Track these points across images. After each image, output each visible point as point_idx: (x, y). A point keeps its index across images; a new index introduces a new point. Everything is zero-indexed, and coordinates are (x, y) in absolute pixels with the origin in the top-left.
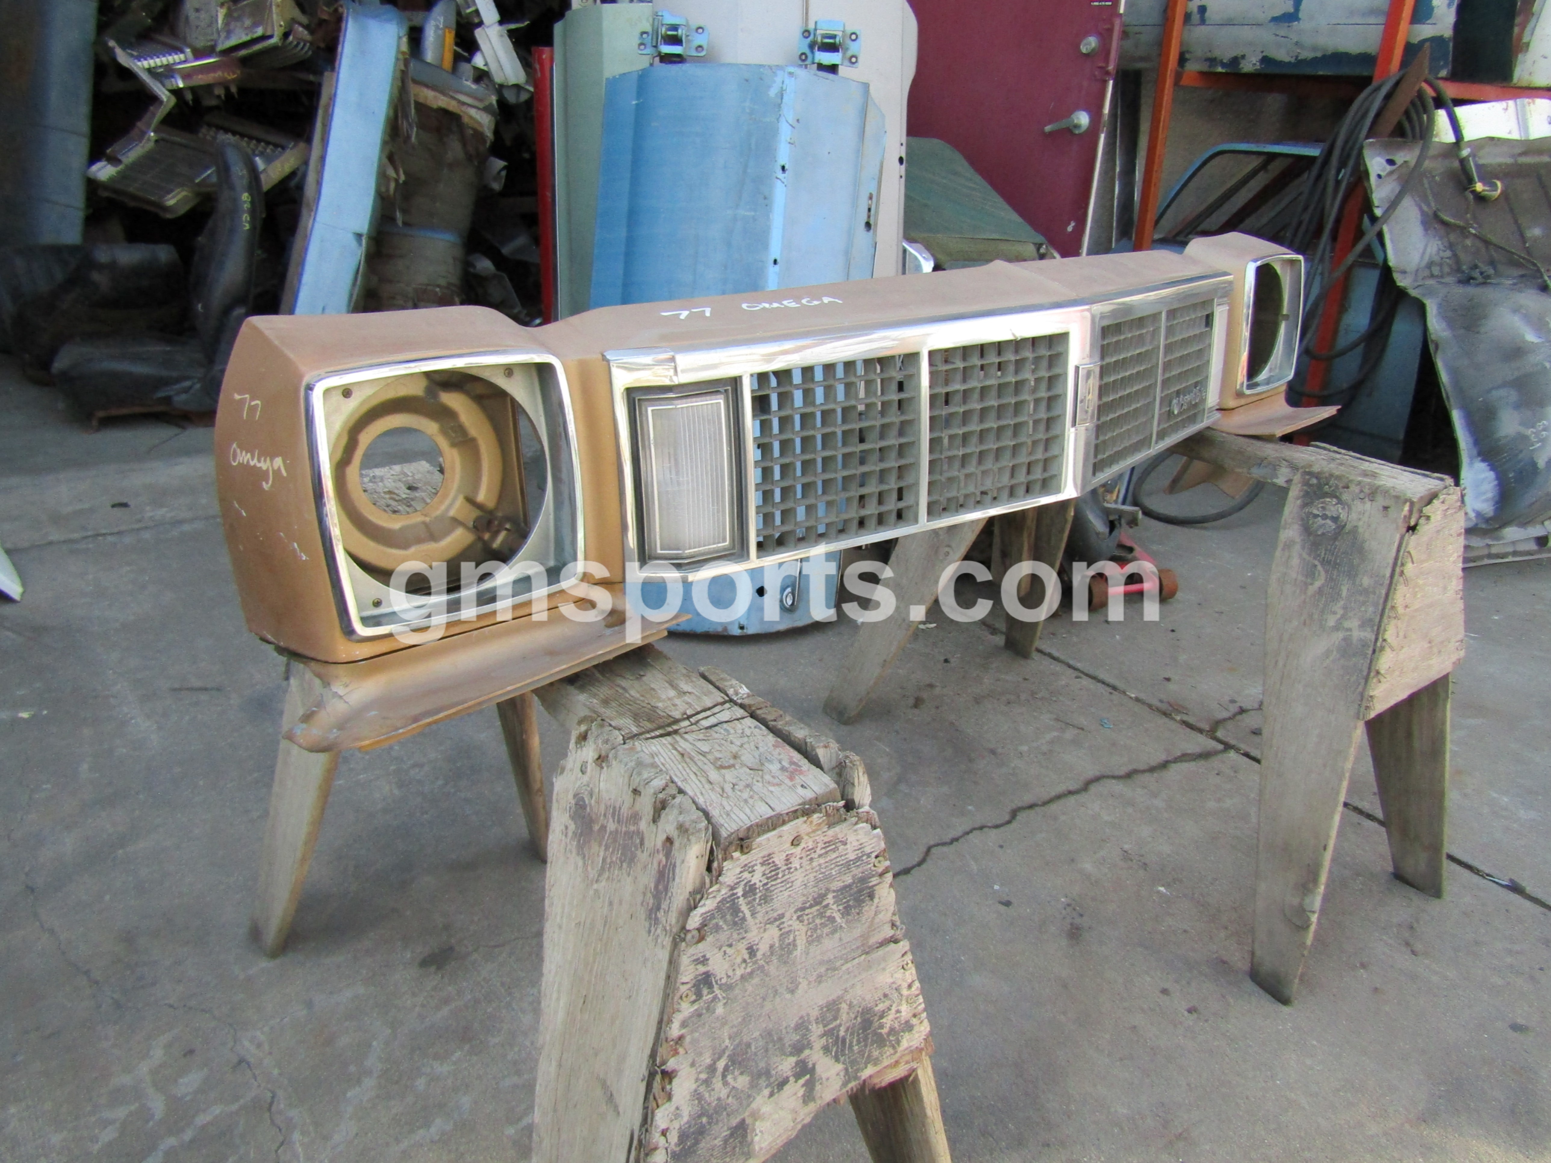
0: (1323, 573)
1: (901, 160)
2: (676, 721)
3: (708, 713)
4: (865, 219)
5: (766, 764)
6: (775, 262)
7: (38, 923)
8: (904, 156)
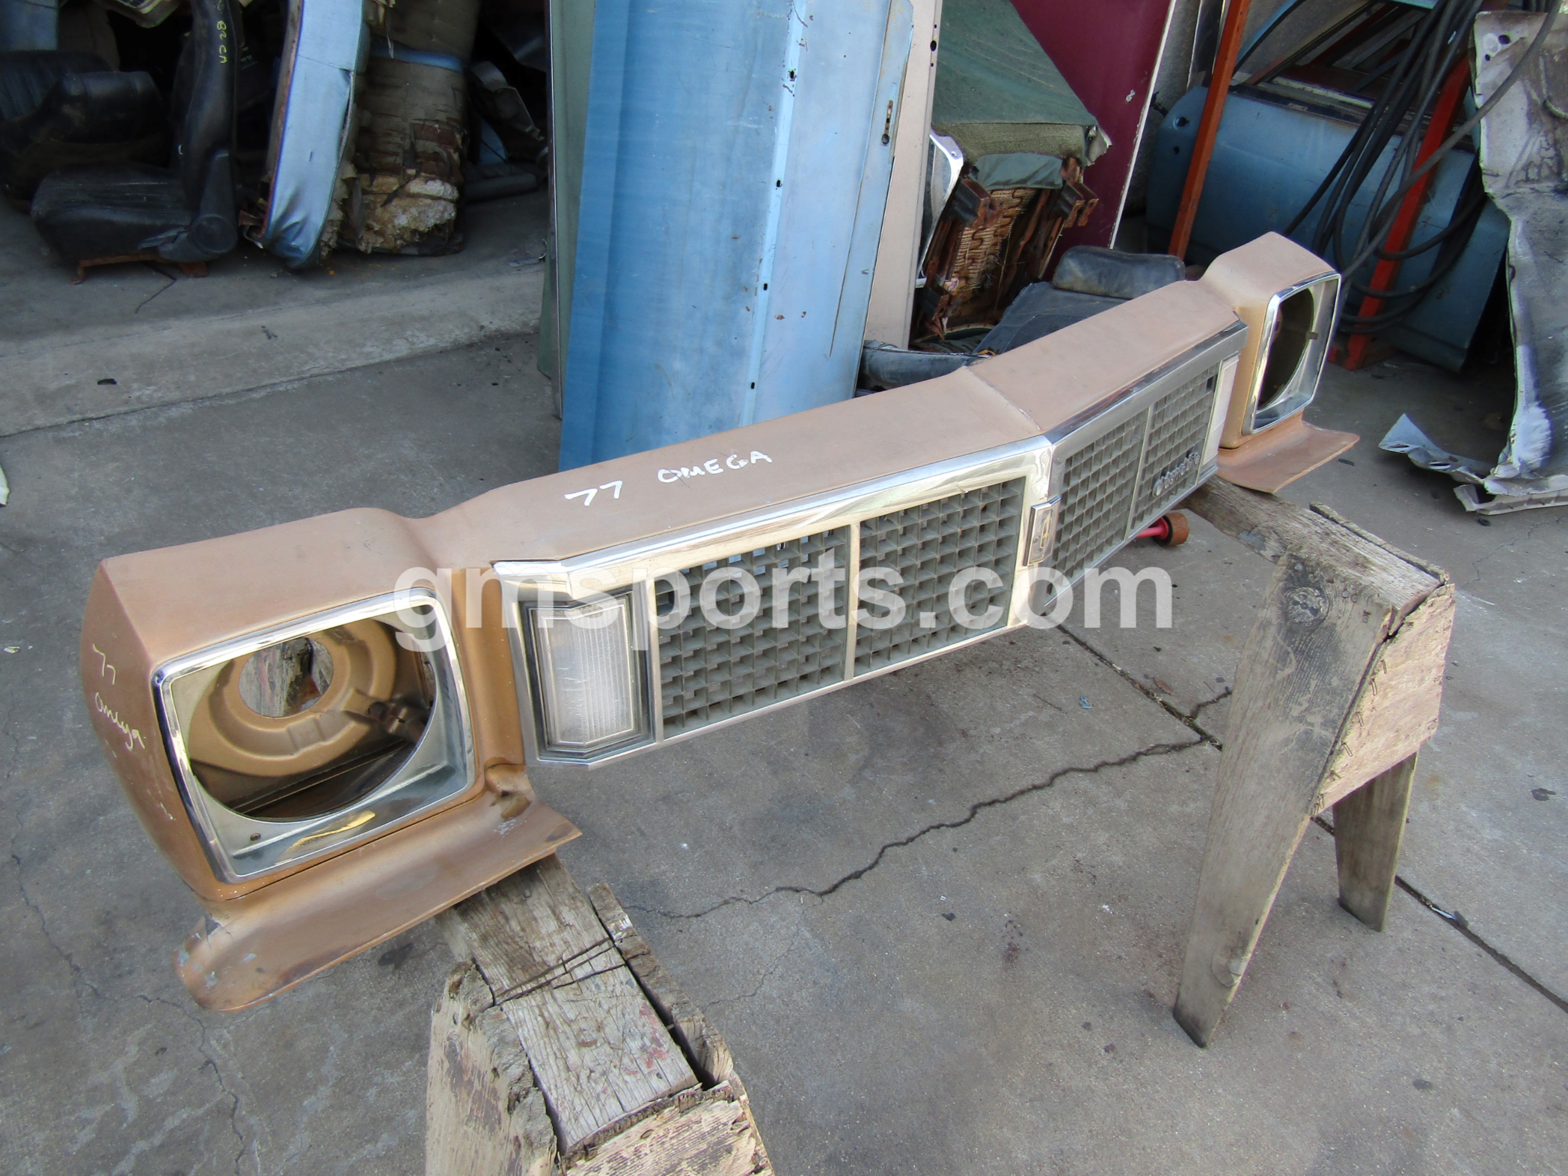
0: (1294, 661)
1: (933, 45)
2: (550, 969)
3: (585, 957)
4: (882, 131)
5: (628, 1040)
6: (778, 184)
7: (23, 900)
8: (937, 39)
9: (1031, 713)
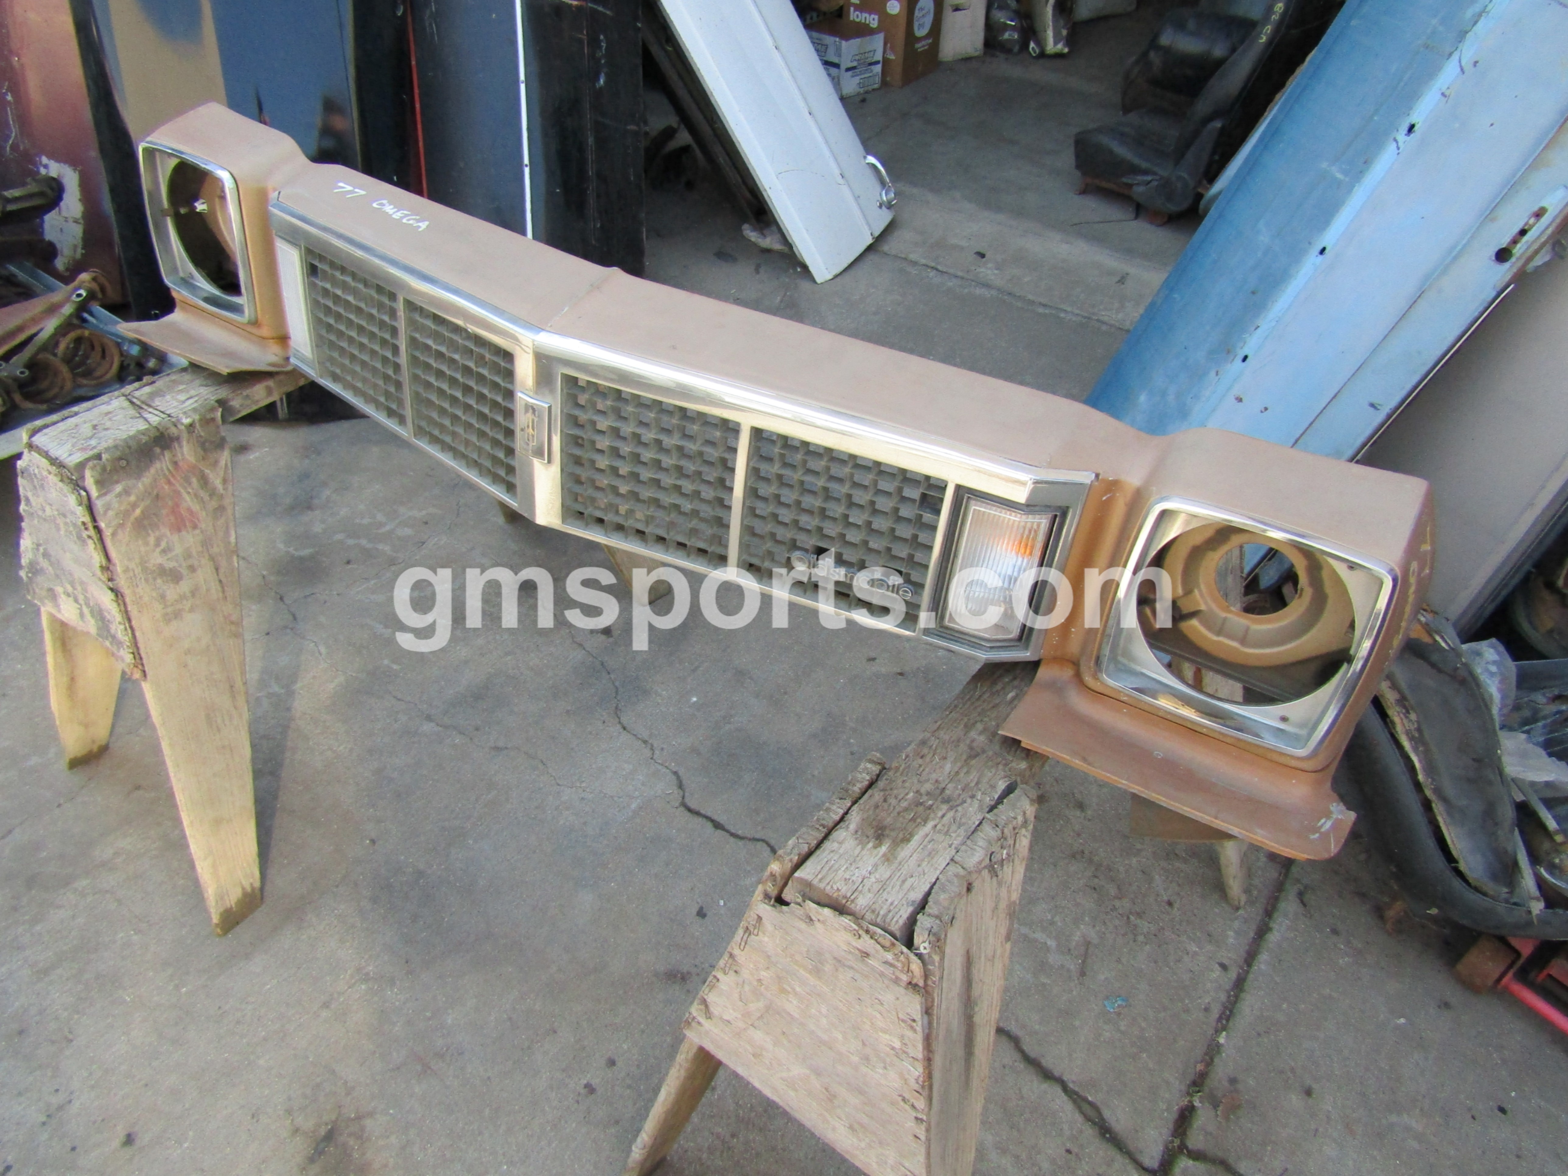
4: (1504, 242)
9: (1051, 943)
